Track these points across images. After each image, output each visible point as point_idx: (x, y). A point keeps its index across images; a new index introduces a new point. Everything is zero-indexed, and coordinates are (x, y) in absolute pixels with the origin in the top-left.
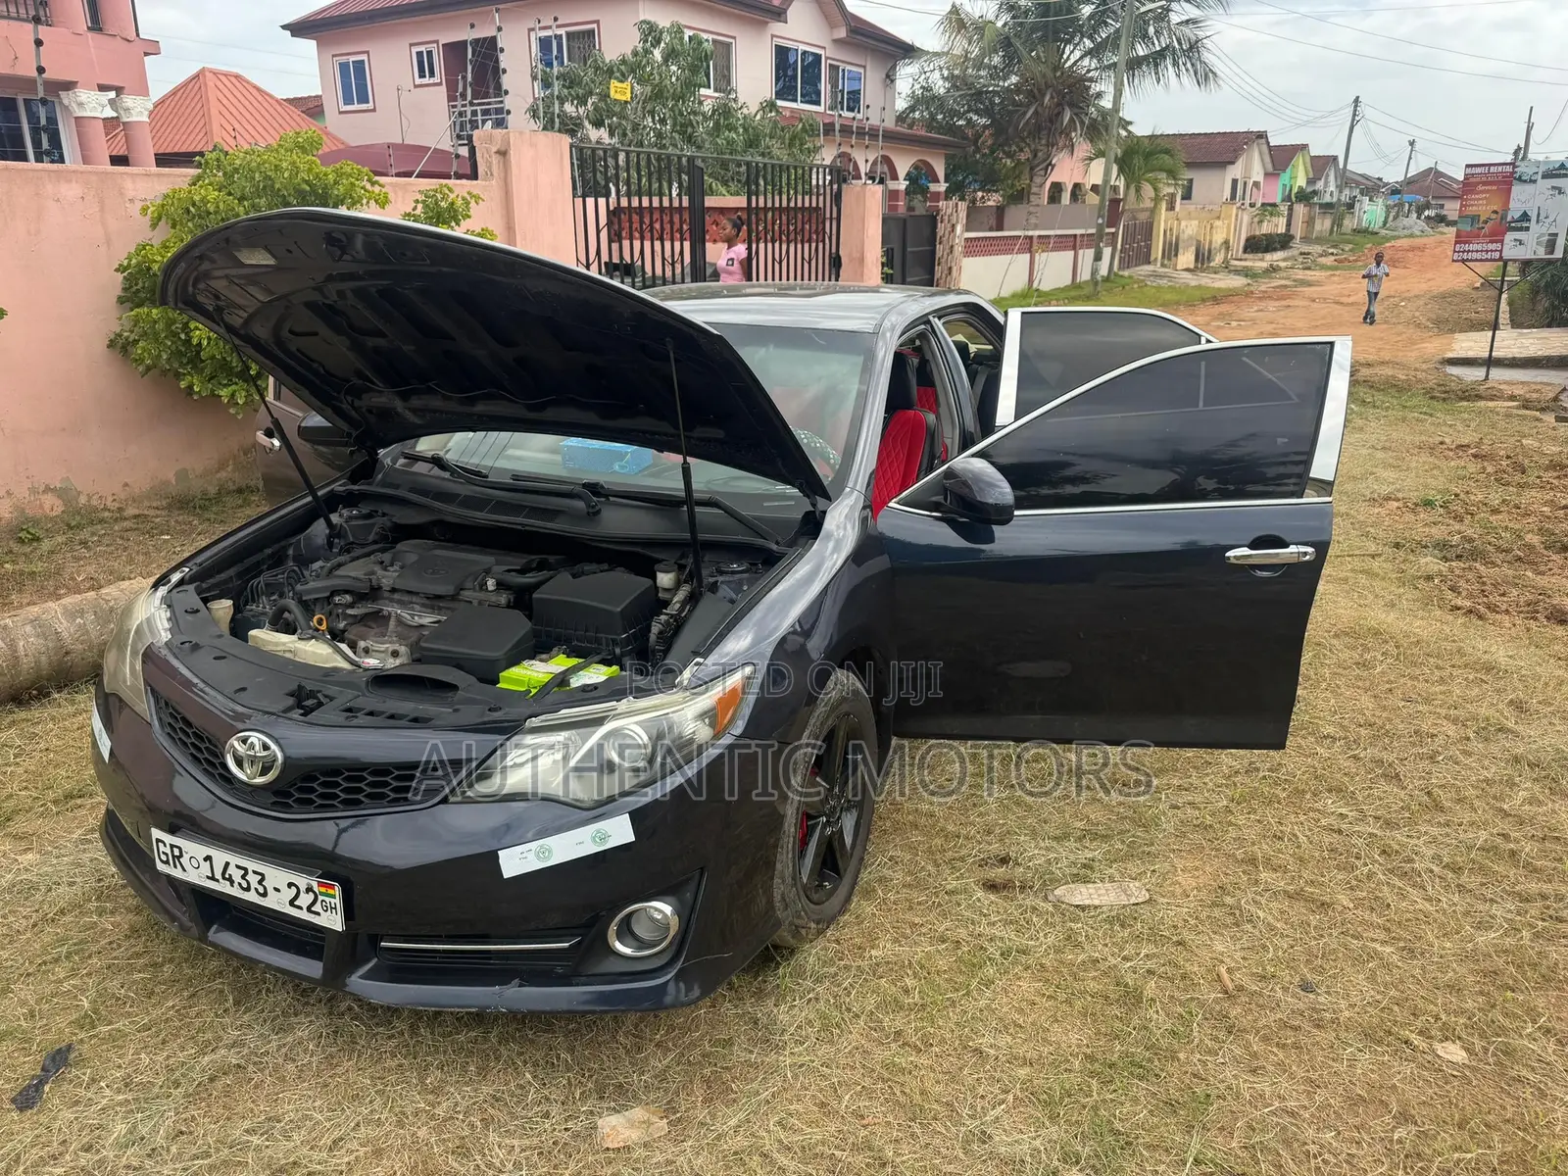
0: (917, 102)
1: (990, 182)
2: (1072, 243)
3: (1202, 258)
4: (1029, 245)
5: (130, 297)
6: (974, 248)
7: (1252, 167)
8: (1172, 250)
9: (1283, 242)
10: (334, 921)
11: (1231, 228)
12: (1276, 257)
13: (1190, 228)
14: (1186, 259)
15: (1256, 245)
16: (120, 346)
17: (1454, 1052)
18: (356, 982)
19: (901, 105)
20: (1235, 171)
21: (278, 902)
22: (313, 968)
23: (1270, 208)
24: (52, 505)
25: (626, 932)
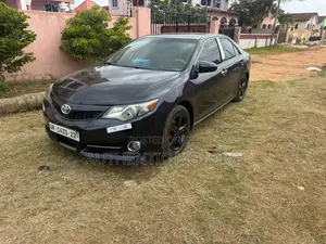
0: (233, 6)
1: (248, 23)
2: (266, 37)
3: (298, 41)
4: (255, 37)
5: (63, 38)
6: (242, 37)
7: (313, 21)
8: (290, 40)
9: (319, 38)
10: (78, 139)
11: (306, 35)
12: (317, 42)
13: (295, 35)
14: (294, 42)
15: (311, 39)
16: (61, 48)
17: (302, 188)
18: (82, 152)
19: (229, 6)
20: (309, 22)
21: (69, 136)
22: (74, 149)
23: (317, 31)
24: (49, 77)
25: (131, 146)
